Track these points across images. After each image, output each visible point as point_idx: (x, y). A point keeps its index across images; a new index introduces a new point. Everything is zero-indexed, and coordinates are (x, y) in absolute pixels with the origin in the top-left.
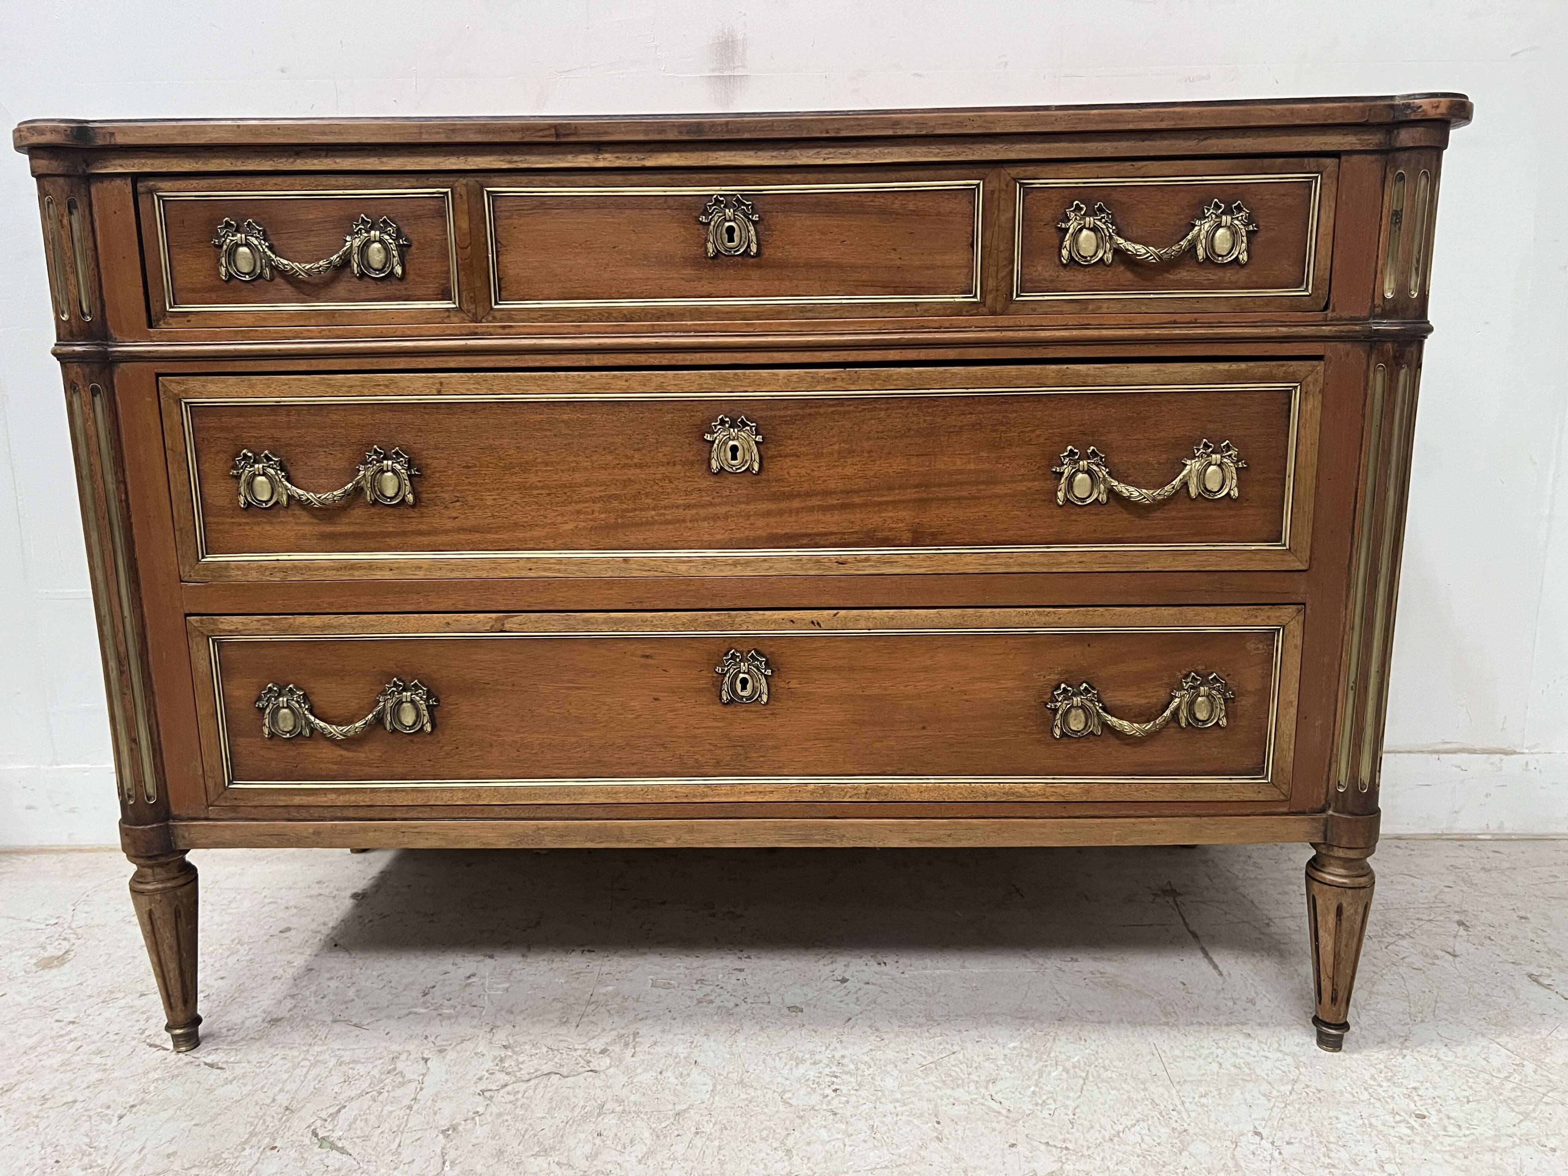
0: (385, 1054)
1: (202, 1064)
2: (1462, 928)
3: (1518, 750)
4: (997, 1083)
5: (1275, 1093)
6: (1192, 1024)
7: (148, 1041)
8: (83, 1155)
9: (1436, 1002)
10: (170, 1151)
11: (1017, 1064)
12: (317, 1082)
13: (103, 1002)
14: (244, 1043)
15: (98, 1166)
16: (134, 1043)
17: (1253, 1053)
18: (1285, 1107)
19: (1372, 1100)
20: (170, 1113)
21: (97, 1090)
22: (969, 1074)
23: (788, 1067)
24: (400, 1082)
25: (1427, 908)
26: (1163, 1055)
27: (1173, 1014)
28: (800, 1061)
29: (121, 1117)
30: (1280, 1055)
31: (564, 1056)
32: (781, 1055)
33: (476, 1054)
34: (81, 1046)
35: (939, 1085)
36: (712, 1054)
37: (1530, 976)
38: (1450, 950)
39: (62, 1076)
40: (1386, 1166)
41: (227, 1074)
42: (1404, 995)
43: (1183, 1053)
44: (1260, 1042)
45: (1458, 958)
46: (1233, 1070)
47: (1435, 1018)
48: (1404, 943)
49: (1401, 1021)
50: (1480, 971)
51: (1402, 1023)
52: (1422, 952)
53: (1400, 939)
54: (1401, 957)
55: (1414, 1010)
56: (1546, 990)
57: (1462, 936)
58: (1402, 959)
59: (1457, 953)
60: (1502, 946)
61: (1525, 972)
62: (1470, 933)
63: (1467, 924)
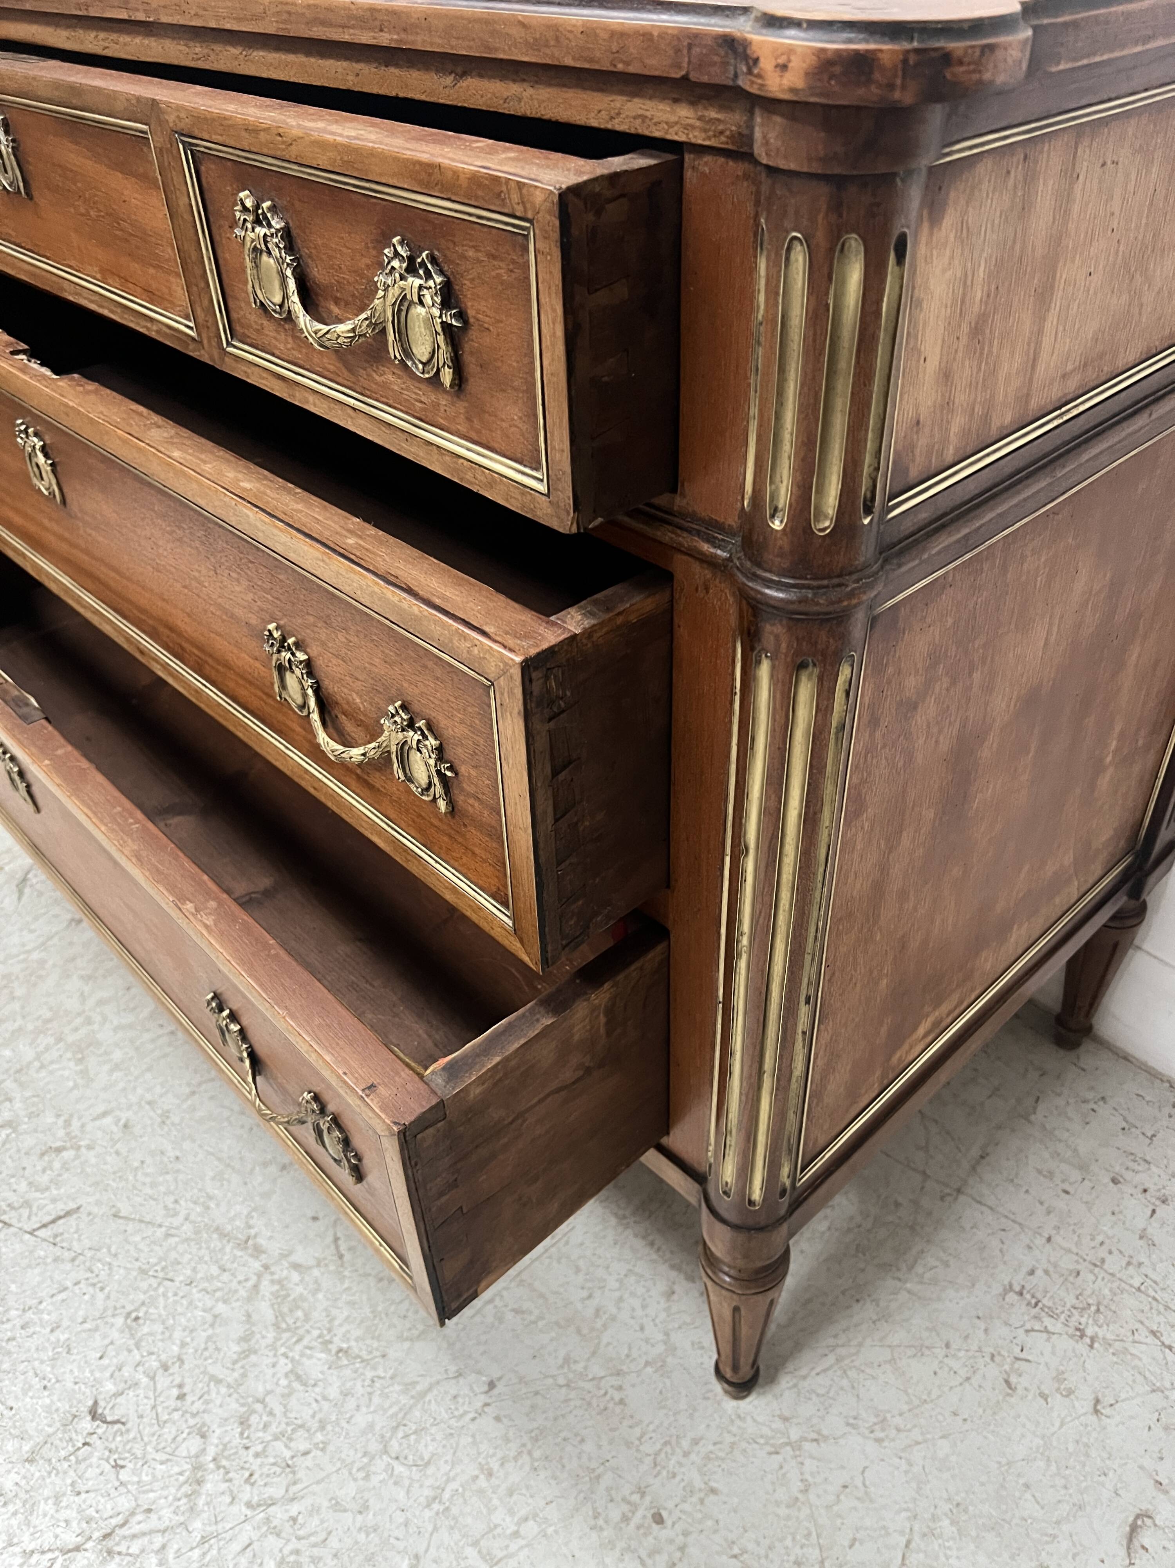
5: (579, 1367)
9: (945, 1437)
17: (639, 1312)
18: (561, 1386)
19: (649, 1460)
26: (561, 1244)
30: (660, 1337)
37: (1144, 1516)
38: (1107, 1400)
40: (531, 1523)
42: (924, 1397)
43: (579, 1258)
44: (667, 1310)
45: (1094, 1418)
46: (590, 1312)
47: (904, 1450)
48: (1065, 1344)
49: (855, 1418)
50: (1087, 1455)
51: (852, 1421)
52: (1063, 1373)
53: (1072, 1336)
54: (1022, 1355)
55: (898, 1420)
56: (1123, 1552)
57: (1167, 1398)
58: (1017, 1359)
59: (1108, 1412)
61: (1144, 1506)
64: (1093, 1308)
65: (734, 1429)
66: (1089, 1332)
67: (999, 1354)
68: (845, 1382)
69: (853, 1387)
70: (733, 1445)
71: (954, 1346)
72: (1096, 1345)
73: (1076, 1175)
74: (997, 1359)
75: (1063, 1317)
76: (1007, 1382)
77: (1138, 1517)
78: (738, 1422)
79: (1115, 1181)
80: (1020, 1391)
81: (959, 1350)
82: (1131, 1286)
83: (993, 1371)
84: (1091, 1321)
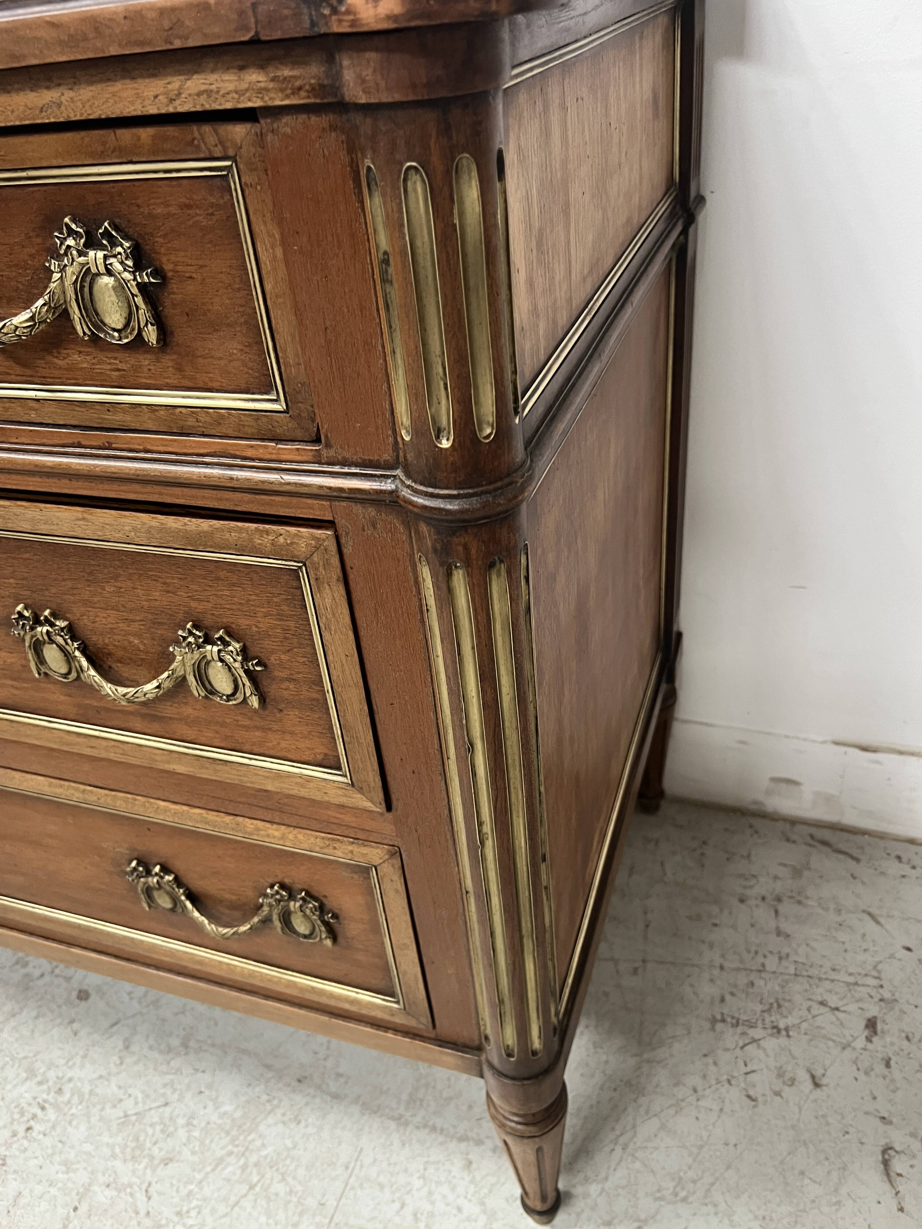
2: (866, 1033)
4: (170, 1165)
6: (425, 1126)
9: (728, 1168)
11: (208, 1141)
17: (451, 1197)
23: (17, 1080)
25: (848, 984)
26: (356, 1171)
27: (418, 1103)
28: (32, 1075)
30: (477, 1209)
32: (23, 1061)
35: (118, 1150)
37: (887, 1149)
38: (818, 1072)
42: (699, 1143)
43: (378, 1175)
44: (473, 1181)
45: (818, 1091)
46: (409, 1221)
47: (705, 1197)
48: (771, 1044)
49: (659, 1191)
50: (828, 1124)
51: (658, 1195)
52: (781, 1067)
53: (772, 1035)
54: (749, 1069)
55: (691, 1174)
56: (887, 1186)
57: (854, 1049)
58: (747, 1074)
59: (824, 1081)
60: (893, 1081)
61: (883, 1142)
62: (869, 1046)
63: (879, 1027)
64: (775, 1005)
66: (782, 1025)
67: (733, 1077)
68: (638, 1165)
69: (645, 1166)
71: (699, 1089)
72: (791, 1033)
73: (715, 909)
74: (733, 1082)
75: (760, 1024)
76: (749, 1097)
77: (884, 1152)
79: (742, 901)
80: (760, 1099)
81: (704, 1089)
82: (790, 975)
83: (734, 1094)
84: (778, 1017)
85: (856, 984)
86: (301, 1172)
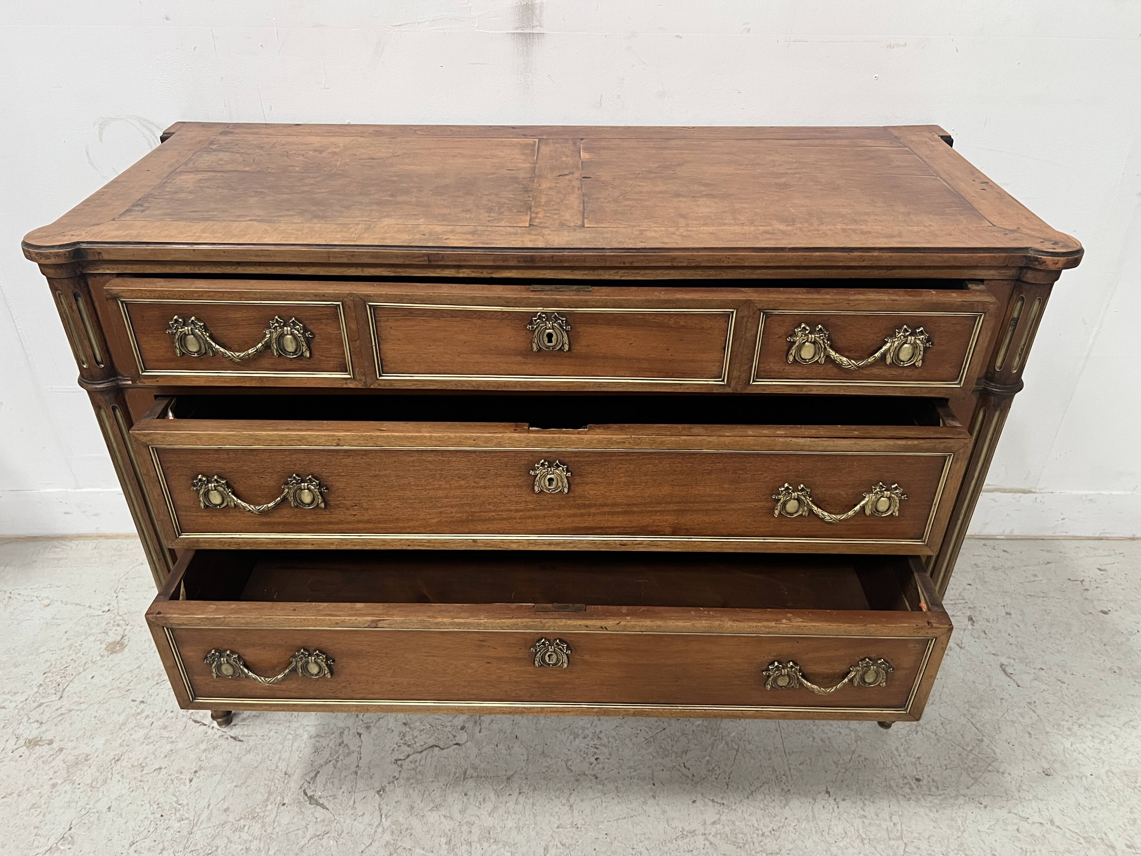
0: (335, 729)
1: (229, 738)
2: (970, 622)
3: (1033, 490)
4: (688, 753)
5: (841, 761)
7: (192, 717)
8: (176, 810)
9: (943, 687)
10: (225, 807)
11: (699, 738)
12: (299, 752)
13: (157, 684)
14: (250, 719)
15: (187, 819)
16: (185, 719)
18: (845, 772)
19: (894, 767)
20: (218, 777)
21: (172, 759)
22: (672, 746)
23: (569, 741)
24: (347, 753)
25: (952, 604)
26: (782, 731)
28: (576, 736)
29: (191, 781)
30: (848, 731)
31: (440, 732)
32: (565, 730)
33: (388, 729)
34: (153, 723)
35: (655, 755)
36: (525, 730)
37: (1002, 665)
39: (147, 747)
40: (893, 817)
41: (245, 746)
45: (962, 650)
46: (820, 743)
50: (973, 661)
56: (1008, 679)
57: (969, 630)
59: (963, 646)
60: (990, 639)
61: (999, 663)
62: (974, 627)
63: (974, 619)
65: (900, 736)
70: (905, 740)
77: (1001, 667)
78: (899, 734)
85: (956, 604)
86: (756, 738)
